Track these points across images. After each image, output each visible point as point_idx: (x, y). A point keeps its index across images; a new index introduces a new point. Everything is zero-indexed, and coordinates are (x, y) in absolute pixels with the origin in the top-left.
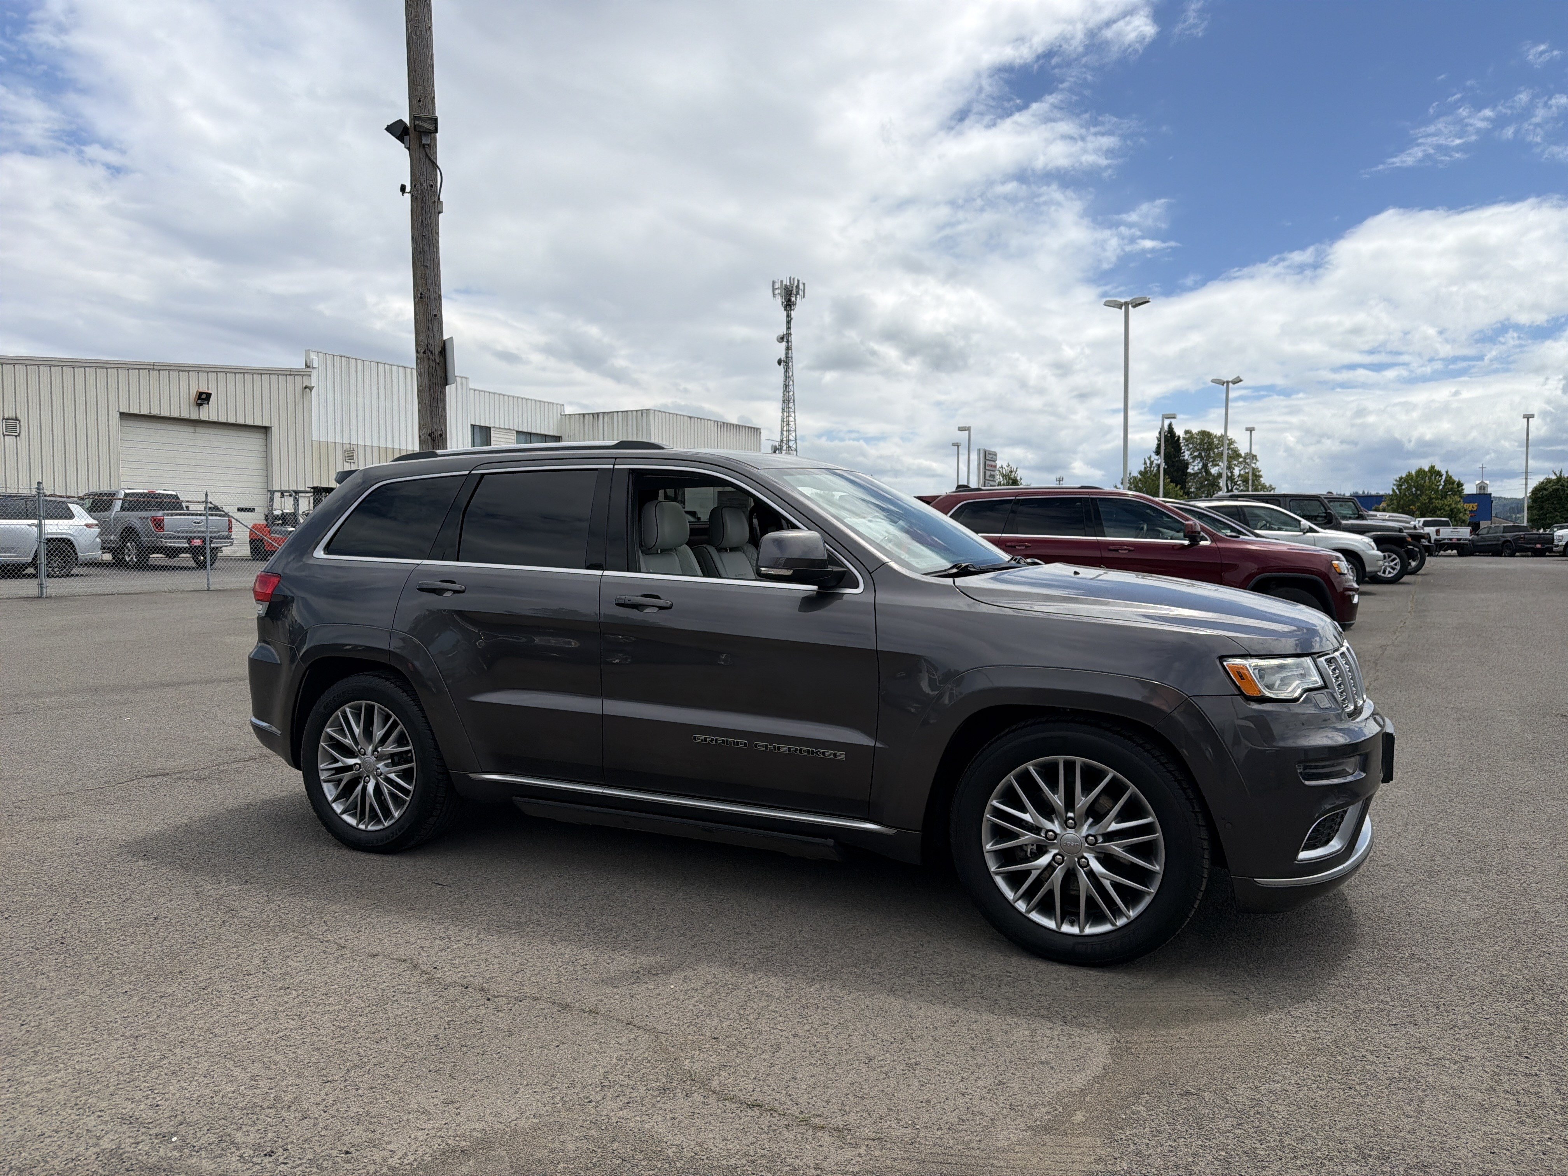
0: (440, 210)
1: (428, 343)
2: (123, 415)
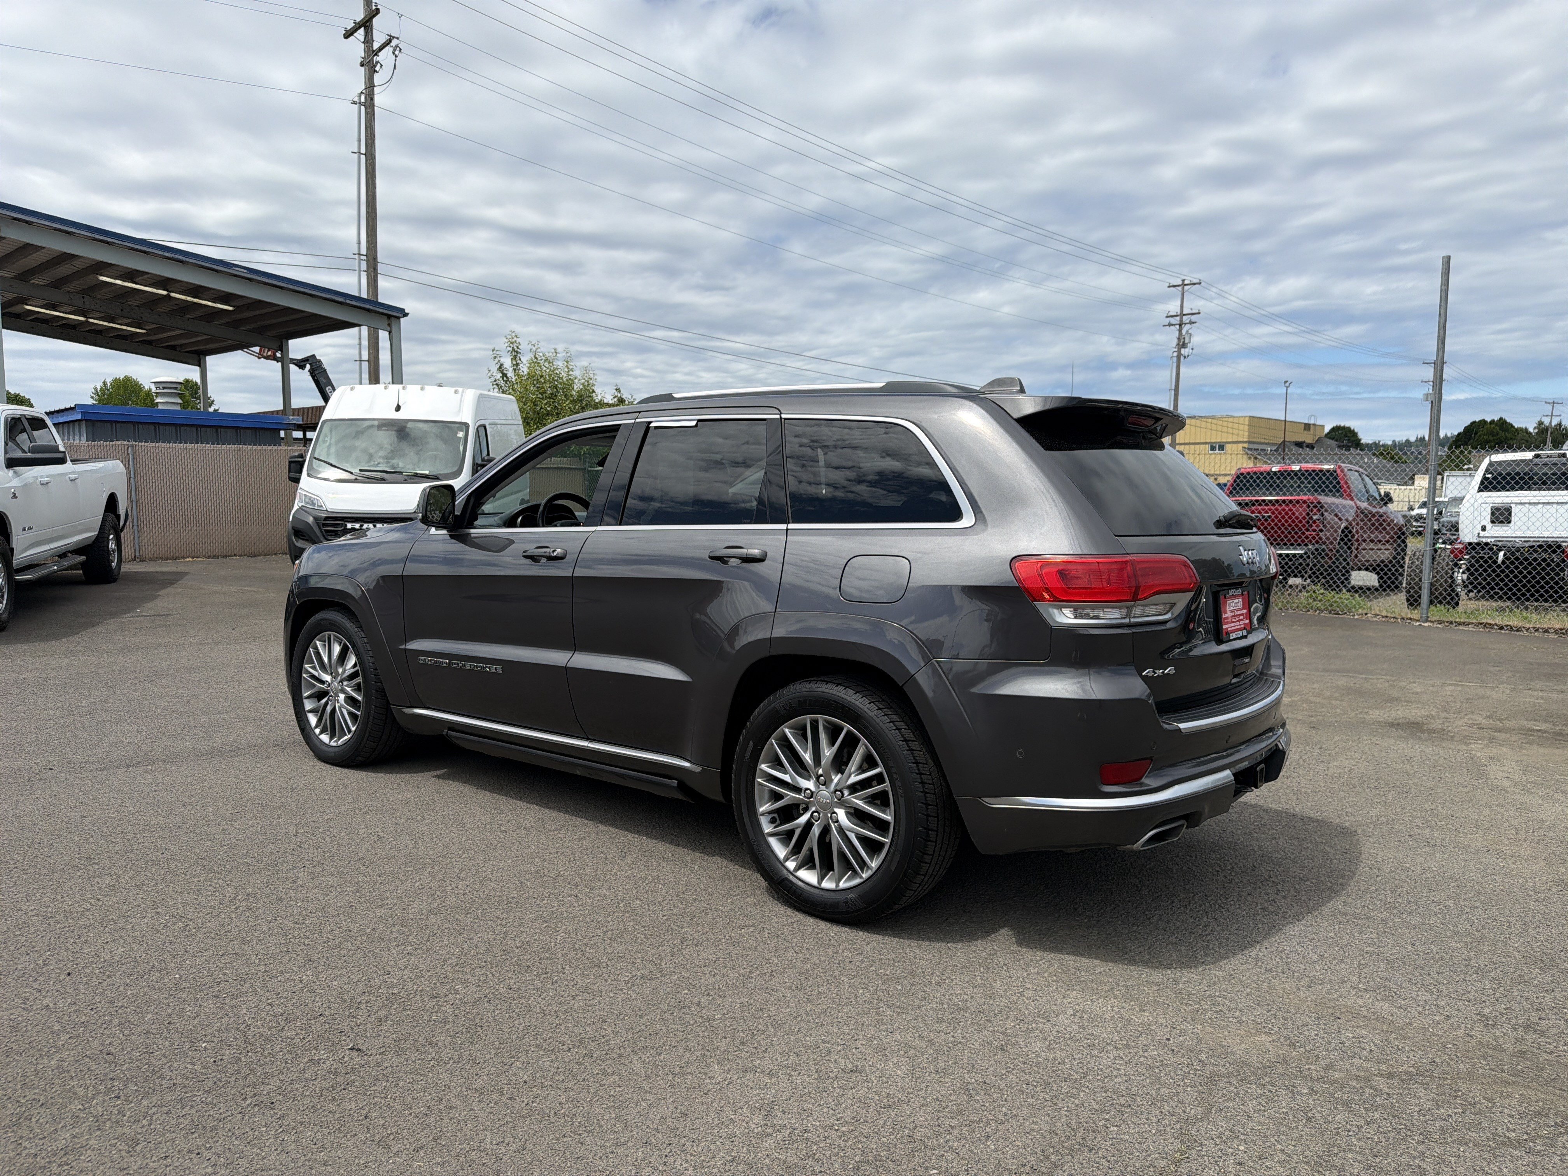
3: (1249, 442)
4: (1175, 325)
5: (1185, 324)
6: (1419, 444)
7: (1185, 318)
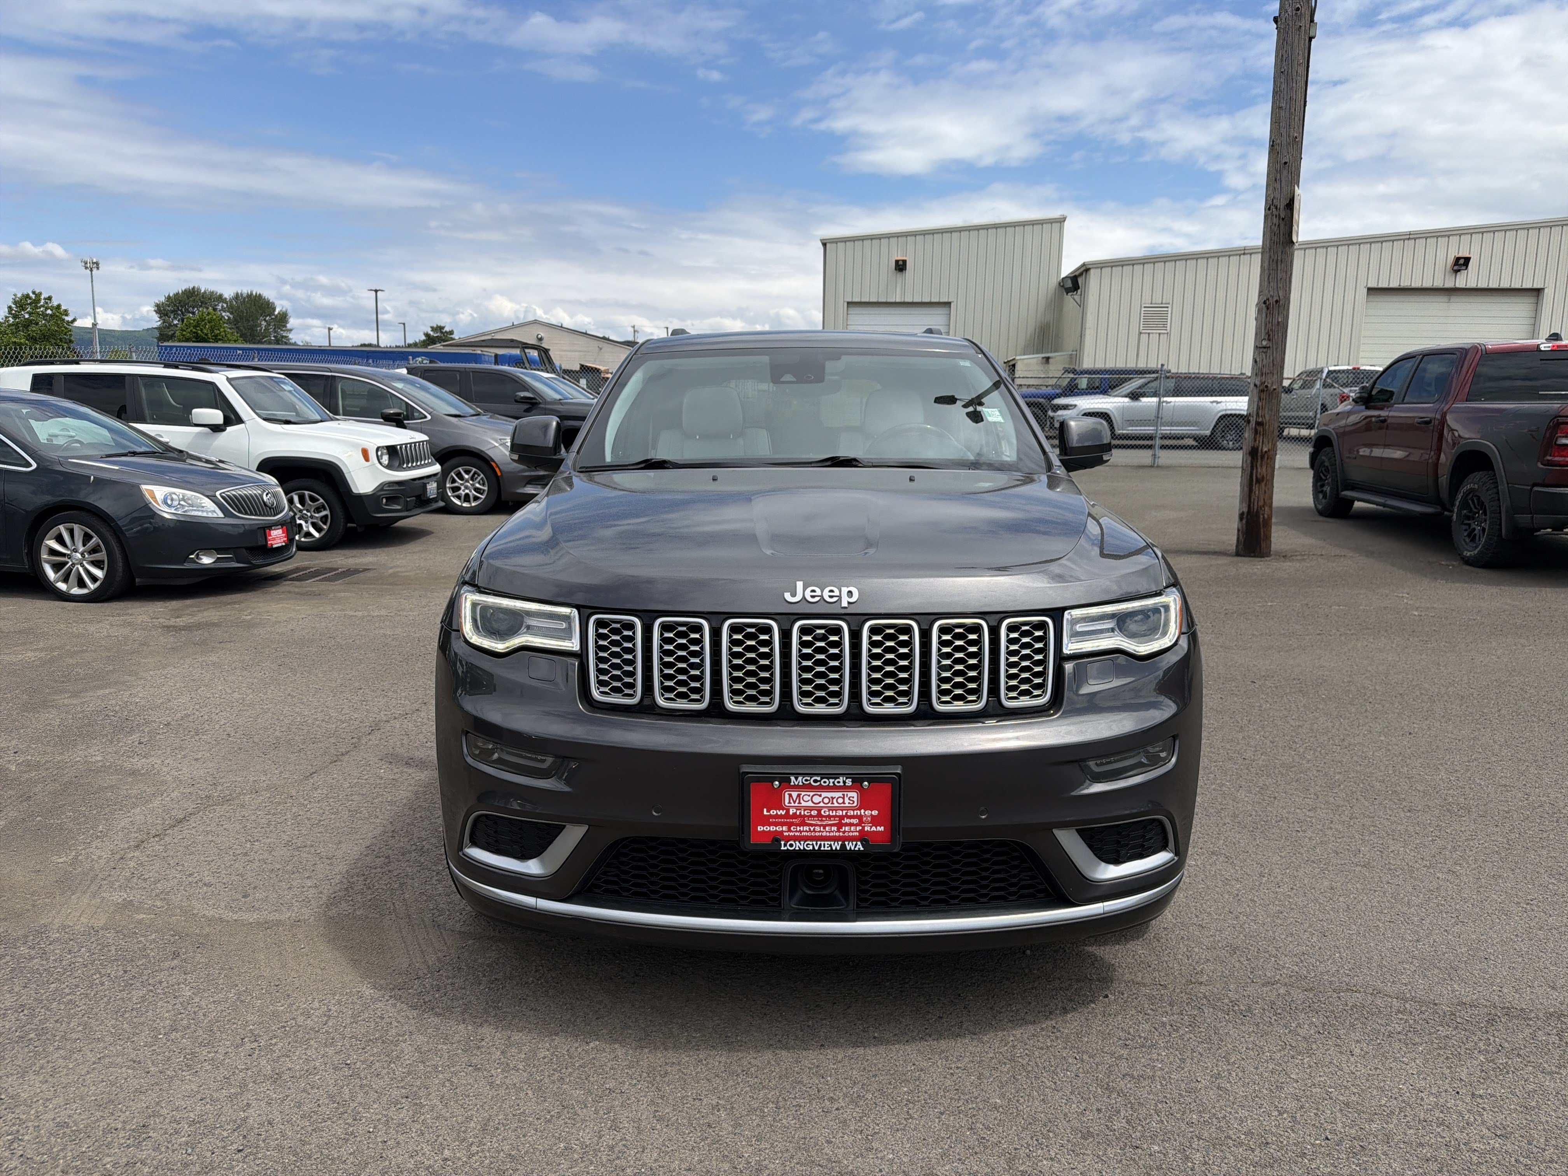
0: (1311, 34)
1: (1274, 197)
2: (1371, 291)
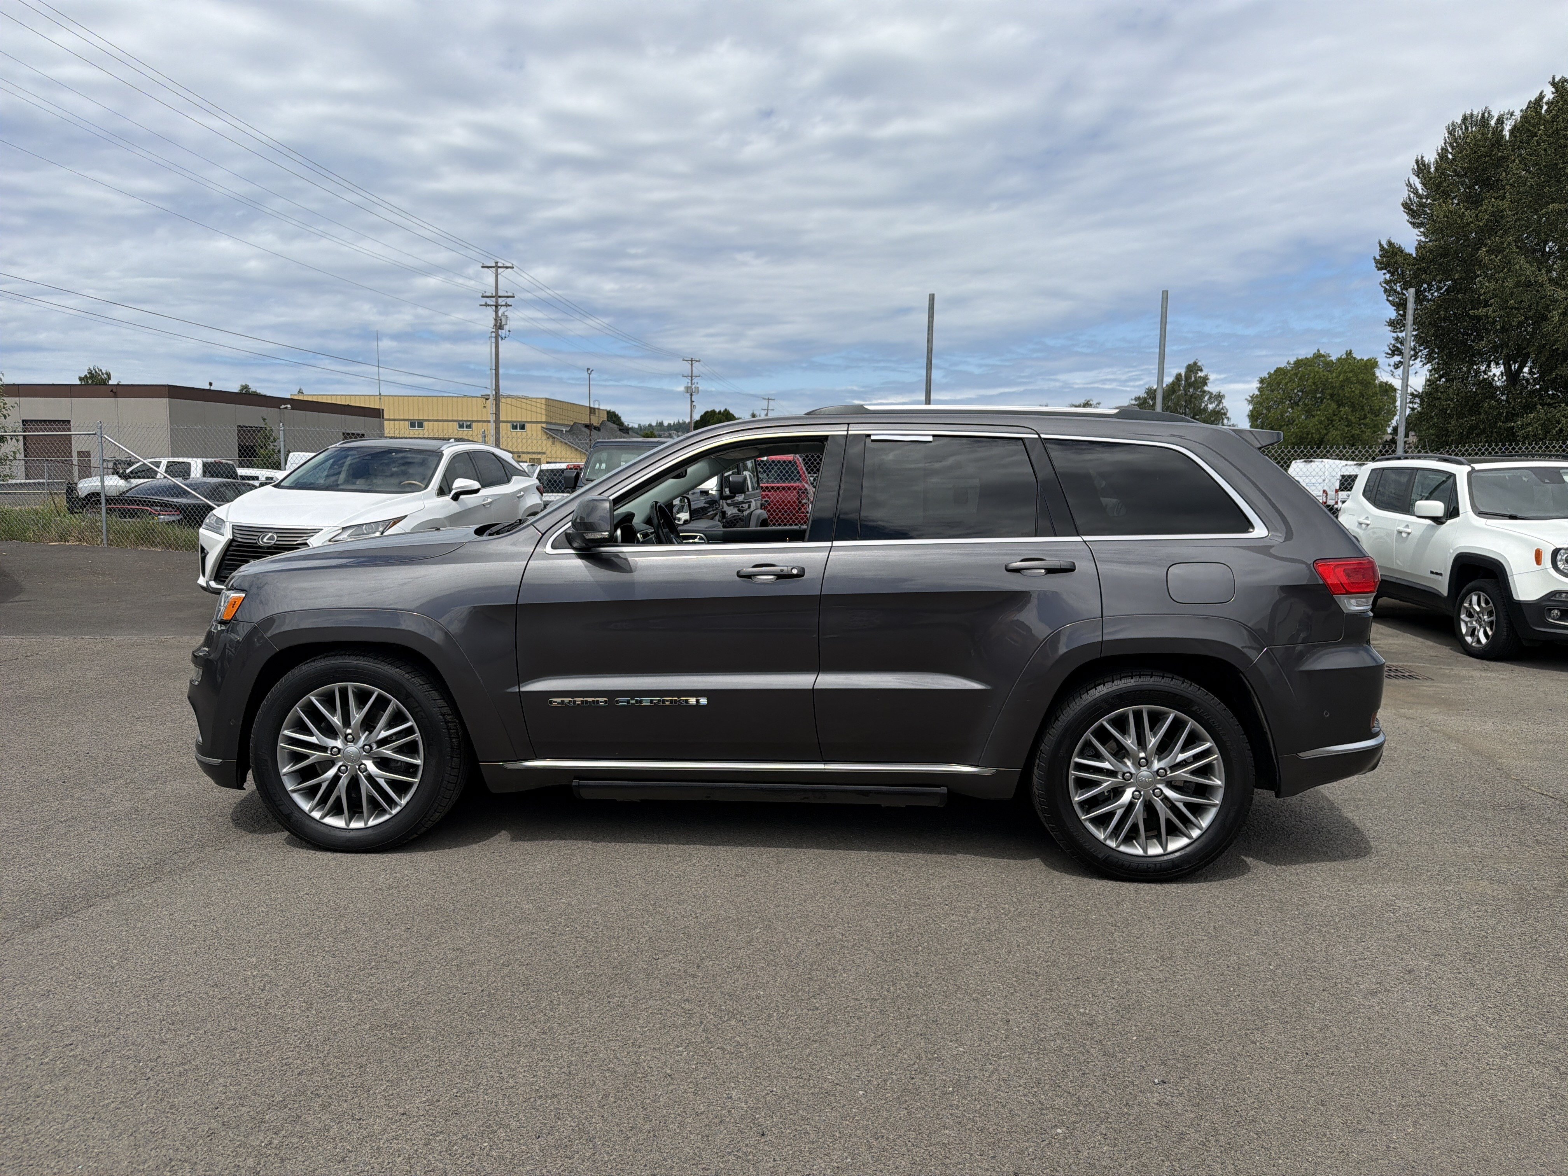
3: (547, 423)
4: (491, 305)
5: (501, 306)
6: (659, 428)
7: (500, 300)
